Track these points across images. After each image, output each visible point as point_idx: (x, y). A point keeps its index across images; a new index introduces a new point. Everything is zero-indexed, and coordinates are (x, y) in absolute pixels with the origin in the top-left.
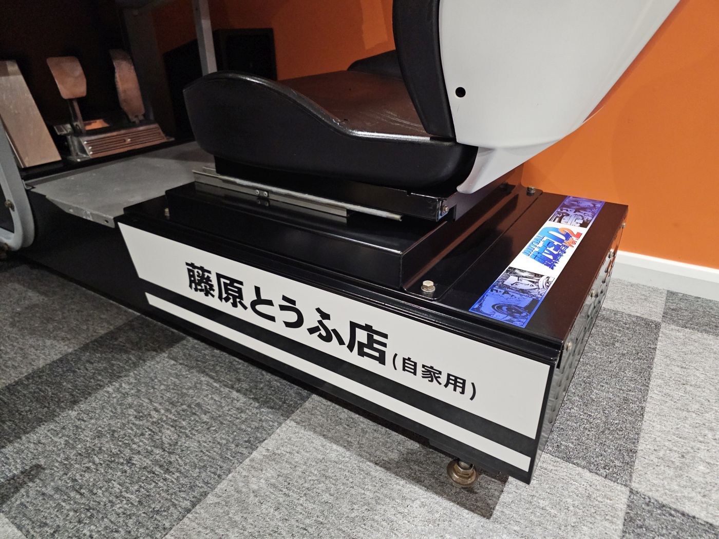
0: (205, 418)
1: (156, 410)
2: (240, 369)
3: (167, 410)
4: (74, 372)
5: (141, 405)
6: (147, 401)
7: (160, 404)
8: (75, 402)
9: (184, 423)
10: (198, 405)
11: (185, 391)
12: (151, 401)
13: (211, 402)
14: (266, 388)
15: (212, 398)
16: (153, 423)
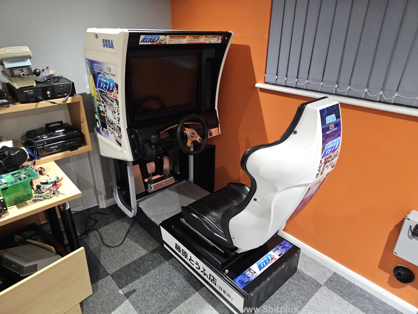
0: (175, 287)
1: (164, 282)
2: (186, 273)
3: (166, 282)
4: (144, 263)
5: (160, 279)
6: (161, 278)
7: (165, 280)
8: (144, 274)
9: (170, 288)
10: (174, 283)
11: (171, 277)
12: (163, 279)
13: (177, 282)
14: (192, 281)
15: (178, 281)
16: (163, 286)
